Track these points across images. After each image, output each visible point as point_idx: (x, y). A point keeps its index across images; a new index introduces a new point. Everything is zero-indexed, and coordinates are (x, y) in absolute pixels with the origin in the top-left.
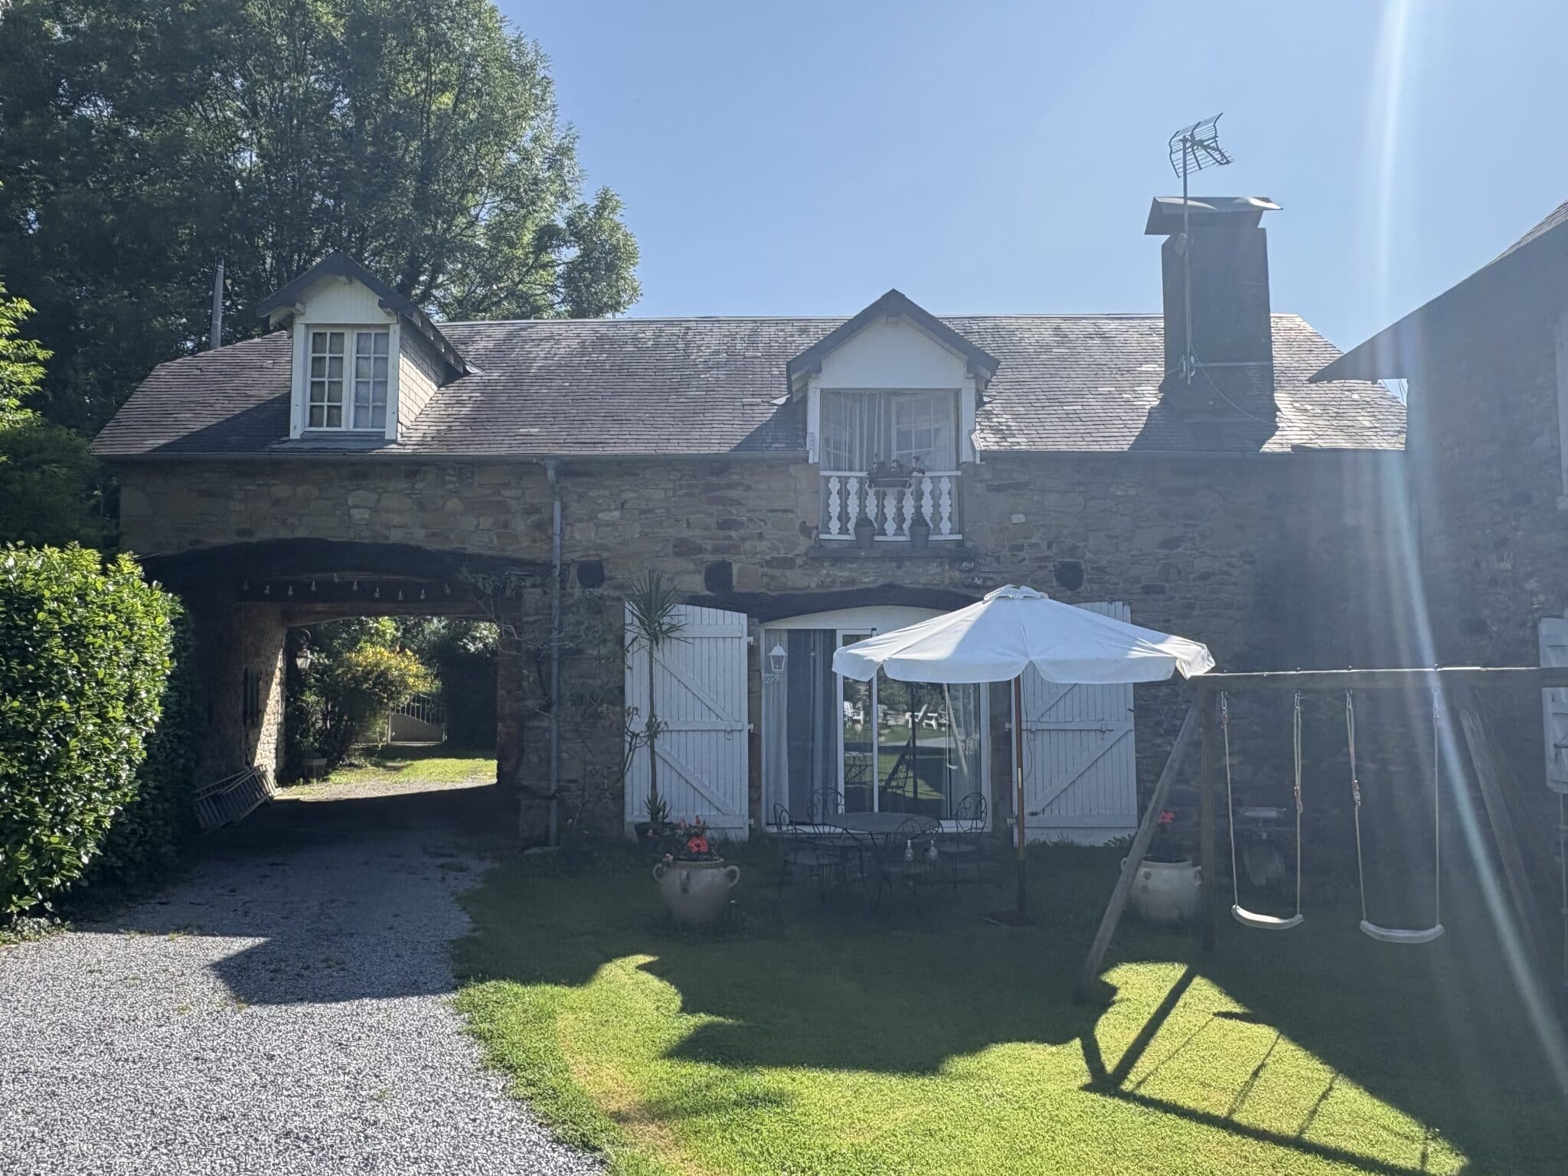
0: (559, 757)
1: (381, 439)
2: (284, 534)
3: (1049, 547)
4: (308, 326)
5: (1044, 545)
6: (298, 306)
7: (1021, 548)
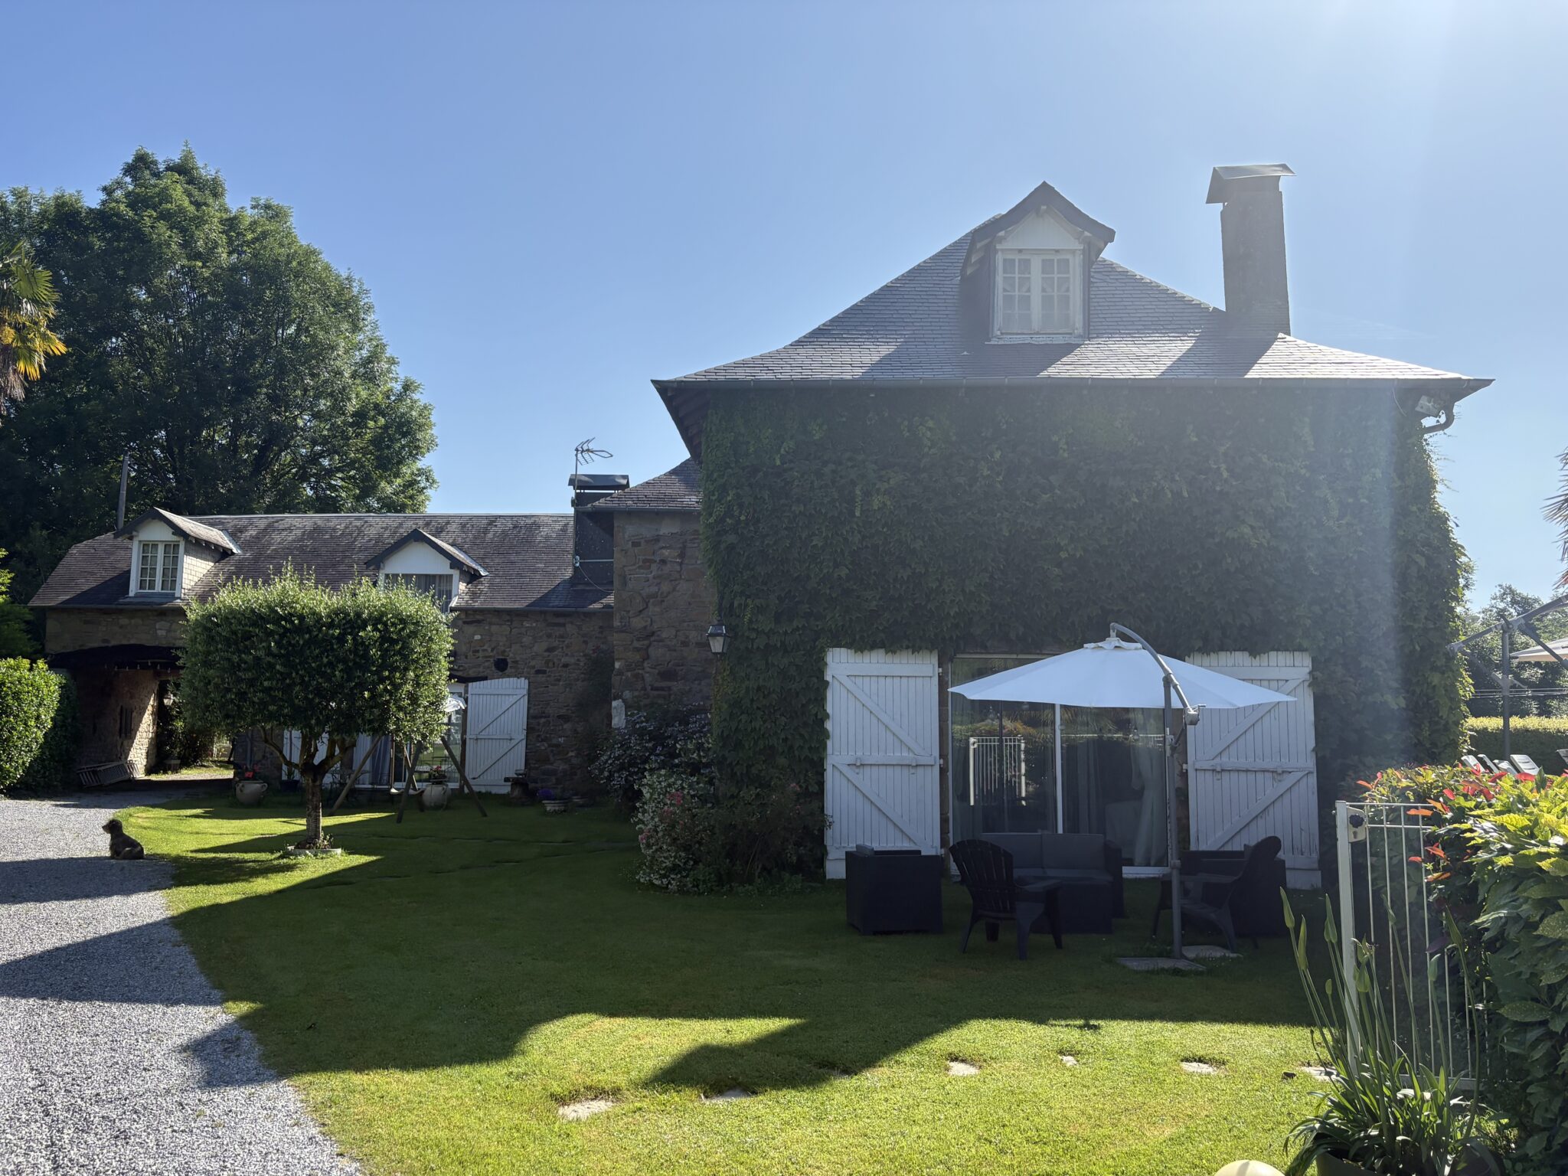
0: (252, 750)
1: (173, 597)
2: (125, 642)
3: (492, 650)
4: (140, 541)
5: (490, 650)
6: (134, 533)
7: (478, 651)
